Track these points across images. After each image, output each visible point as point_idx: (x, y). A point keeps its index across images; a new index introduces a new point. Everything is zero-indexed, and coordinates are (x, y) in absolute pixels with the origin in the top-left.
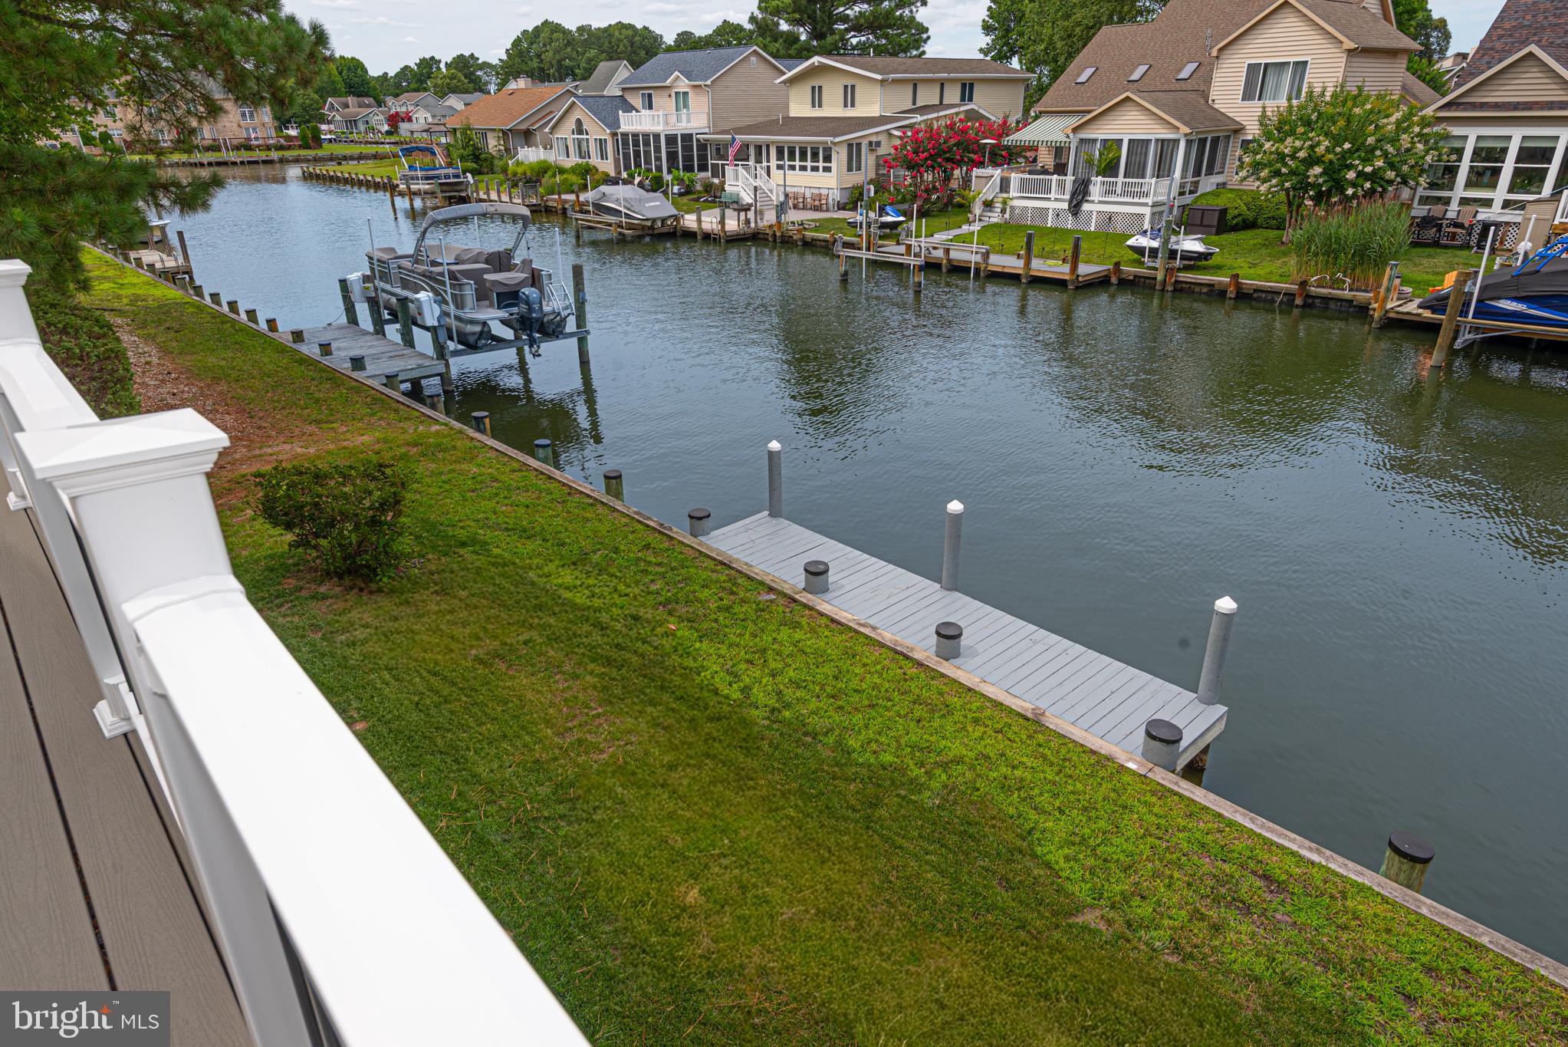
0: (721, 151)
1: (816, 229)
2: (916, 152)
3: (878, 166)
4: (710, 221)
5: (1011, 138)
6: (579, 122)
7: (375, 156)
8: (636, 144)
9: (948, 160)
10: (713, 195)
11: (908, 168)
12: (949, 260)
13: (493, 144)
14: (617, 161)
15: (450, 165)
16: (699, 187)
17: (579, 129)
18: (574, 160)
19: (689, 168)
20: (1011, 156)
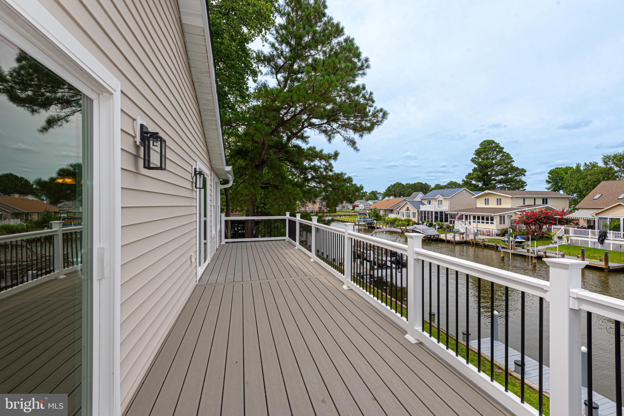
0: (453, 216)
1: (489, 242)
2: (528, 219)
3: (511, 223)
4: (450, 237)
5: (567, 216)
6: (408, 208)
7: (349, 215)
8: (425, 214)
9: (541, 222)
10: (450, 229)
11: (524, 224)
12: (546, 256)
13: (382, 213)
14: (418, 218)
15: (370, 218)
16: (445, 227)
17: (408, 209)
18: (405, 218)
19: (441, 221)
20: (567, 222)
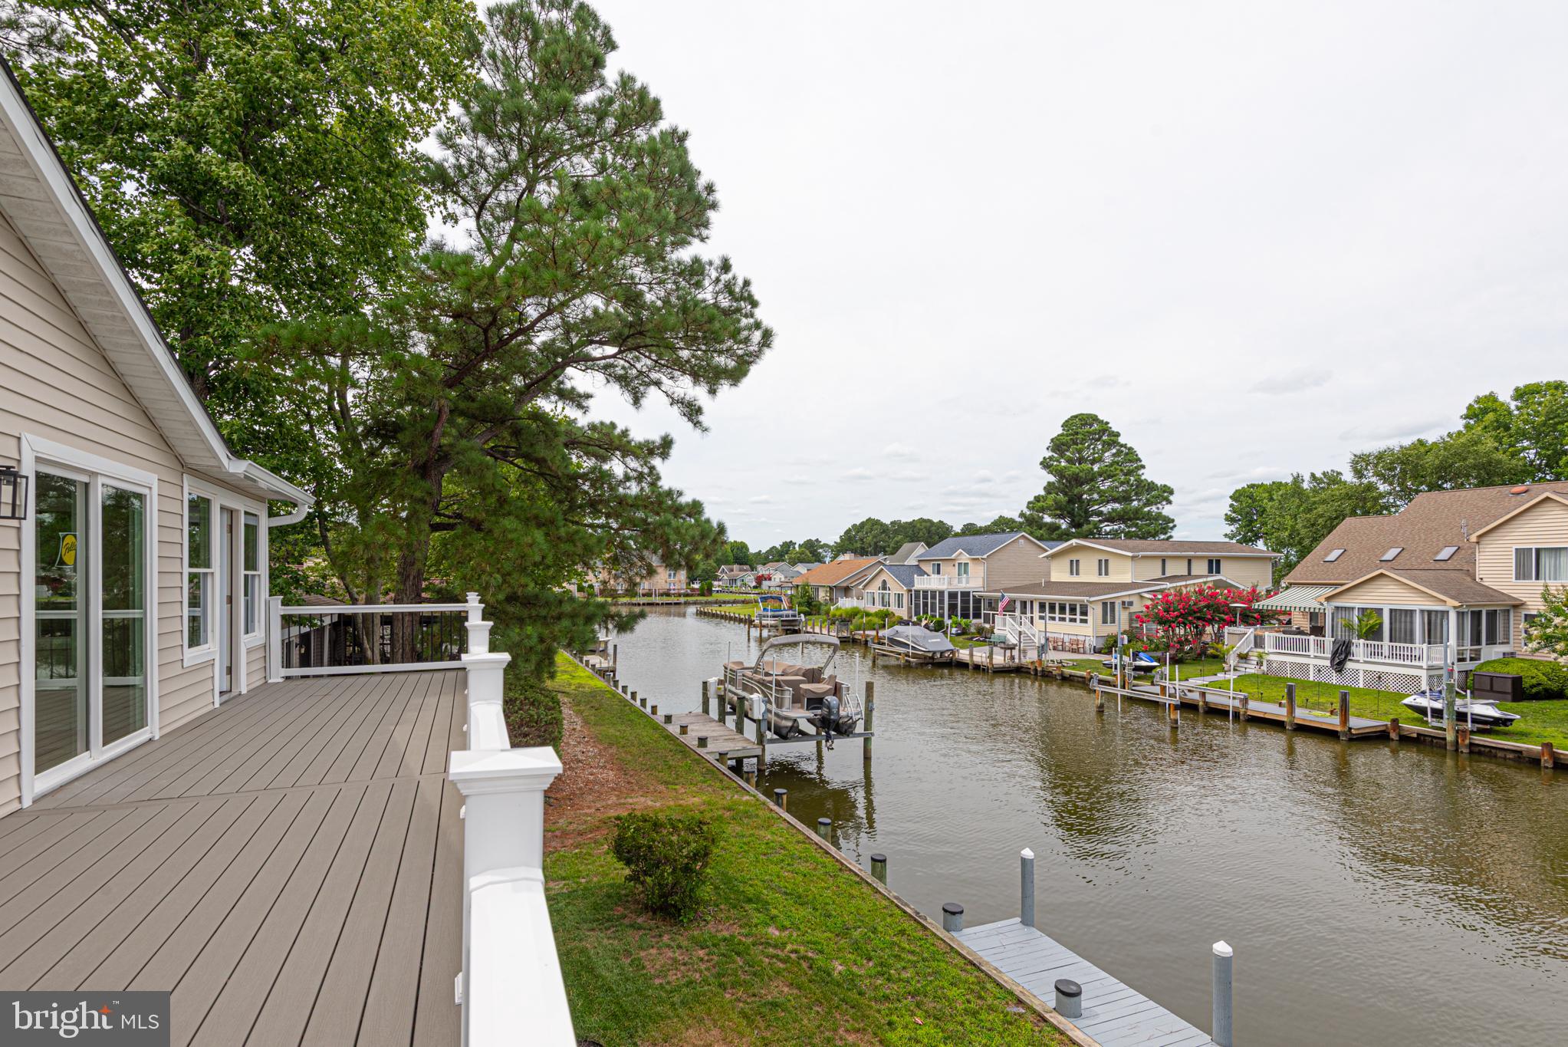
0: (992, 604)
1: (1074, 667)
2: (1167, 611)
3: (1131, 620)
4: (980, 655)
5: (1261, 603)
6: (884, 582)
7: (744, 602)
8: (925, 597)
9: (1199, 619)
10: (984, 636)
11: (1160, 623)
12: (1206, 703)
13: (822, 595)
14: (909, 609)
15: (791, 608)
16: (973, 630)
17: (884, 586)
18: (878, 607)
19: (965, 616)
20: (1263, 618)
